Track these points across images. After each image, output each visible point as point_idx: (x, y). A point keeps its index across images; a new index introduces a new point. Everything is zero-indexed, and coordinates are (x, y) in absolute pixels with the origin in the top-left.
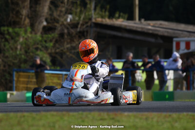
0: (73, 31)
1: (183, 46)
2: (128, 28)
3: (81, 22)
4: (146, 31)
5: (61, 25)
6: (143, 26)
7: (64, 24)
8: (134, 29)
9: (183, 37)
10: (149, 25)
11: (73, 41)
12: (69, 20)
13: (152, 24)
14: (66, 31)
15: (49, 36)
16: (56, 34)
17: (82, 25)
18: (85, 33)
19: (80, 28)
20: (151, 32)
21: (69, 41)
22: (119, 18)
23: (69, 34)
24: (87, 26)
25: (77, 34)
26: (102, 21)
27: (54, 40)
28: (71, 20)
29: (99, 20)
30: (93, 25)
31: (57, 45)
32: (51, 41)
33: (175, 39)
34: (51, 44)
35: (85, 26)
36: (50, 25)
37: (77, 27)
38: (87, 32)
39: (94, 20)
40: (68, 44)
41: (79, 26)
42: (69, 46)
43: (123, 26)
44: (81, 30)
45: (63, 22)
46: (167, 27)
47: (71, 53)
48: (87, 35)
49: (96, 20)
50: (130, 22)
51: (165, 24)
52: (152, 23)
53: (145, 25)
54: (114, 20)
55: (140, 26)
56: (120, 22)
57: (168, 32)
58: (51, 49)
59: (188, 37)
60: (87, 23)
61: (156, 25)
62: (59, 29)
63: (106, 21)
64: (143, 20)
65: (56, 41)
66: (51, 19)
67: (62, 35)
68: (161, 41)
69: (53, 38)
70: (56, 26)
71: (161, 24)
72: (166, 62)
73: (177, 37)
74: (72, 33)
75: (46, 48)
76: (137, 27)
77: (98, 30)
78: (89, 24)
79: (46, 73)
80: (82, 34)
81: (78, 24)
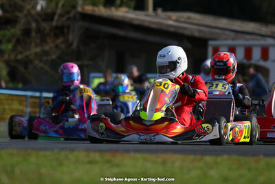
0: (45, 25)
2: (136, 22)
3: (59, 11)
4: (164, 28)
5: (26, 15)
6: (160, 21)
7: (30, 15)
8: (146, 24)
9: (226, 39)
10: (170, 18)
11: (46, 42)
12: (39, 8)
13: (174, 18)
14: (34, 25)
15: (7, 32)
16: (16, 31)
17: (61, 16)
18: (66, 30)
19: (58, 20)
20: (172, 30)
21: (38, 41)
22: (121, 6)
23: (39, 30)
24: (69, 19)
25: (51, 30)
26: (94, 11)
27: (14, 40)
28: (42, 8)
29: (89, 9)
30: (78, 17)
31: (19, 48)
32: (9, 41)
33: (211, 43)
34: (10, 46)
35: (64, 18)
36: (8, 15)
37: (52, 19)
38: (68, 27)
39: (79, 9)
40: (36, 46)
41: (56, 18)
42: (38, 50)
43: (127, 20)
44: (59, 24)
45: (29, 10)
46: (200, 22)
47: (41, 61)
48: (68, 33)
49: (83, 9)
50: (139, 12)
51: (196, 17)
52: (174, 15)
54: (113, 9)
55: (156, 20)
56: (123, 13)
57: (200, 31)
58: (9, 55)
59: (233, 39)
61: (182, 20)
62: (23, 21)
63: (99, 10)
64: (159, 11)
65: (18, 41)
66: (10, 6)
67: (27, 32)
69: (13, 35)
70: (18, 17)
71: (189, 18)
73: (214, 39)
74: (44, 29)
75: (1, 52)
76: (150, 22)
77: (86, 25)
78: (72, 15)
80: (60, 31)
81: (54, 14)
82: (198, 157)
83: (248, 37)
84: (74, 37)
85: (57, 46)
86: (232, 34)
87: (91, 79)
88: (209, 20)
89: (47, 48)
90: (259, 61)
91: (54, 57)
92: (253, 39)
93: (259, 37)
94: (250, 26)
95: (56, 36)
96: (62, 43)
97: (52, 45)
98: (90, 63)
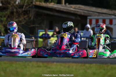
0: (20, 10)
1: (94, 22)
2: (57, 9)
3: (25, 4)
4: (69, 11)
5: (12, 6)
6: (67, 8)
7: (14, 6)
8: (62, 10)
9: (95, 16)
10: (71, 7)
11: (20, 17)
13: (73, 7)
14: (15, 10)
15: (4, 13)
16: (8, 12)
17: (26, 6)
18: (28, 12)
19: (25, 8)
20: (72, 12)
21: (17, 17)
22: (51, 2)
23: (17, 12)
25: (22, 12)
26: (40, 4)
27: (7, 16)
28: (18, 3)
29: (38, 3)
30: (33, 6)
31: (9, 19)
32: (5, 17)
33: (88, 17)
34: (5, 19)
35: (28, 7)
36: (4, 6)
37: (23, 8)
38: (29, 11)
39: (34, 3)
40: (16, 19)
43: (54, 8)
44: (26, 9)
45: (13, 4)
46: (84, 9)
47: (18, 25)
48: (29, 13)
49: (35, 3)
50: (58, 5)
51: (82, 7)
52: (73, 6)
53: (68, 7)
54: (48, 3)
55: (65, 8)
56: (52, 5)
57: (84, 12)
58: (5, 22)
59: (98, 16)
60: (29, 5)
61: (76, 8)
62: (11, 8)
63: (42, 4)
64: (67, 4)
65: (8, 17)
66: (5, 2)
67: (12, 13)
68: (79, 18)
69: (6, 14)
70: (8, 7)
71: (79, 7)
72: (82, 32)
73: (90, 16)
74: (19, 12)
75: (2, 21)
76: (63, 9)
77: (37, 10)
78: (31, 6)
79: (1, 38)
80: (26, 12)
81: (23, 5)
82: (83, 64)
83: (104, 15)
84: (32, 15)
85: (25, 19)
86: (97, 14)
87: (39, 32)
88: (88, 8)
89: (20, 19)
90: (108, 25)
91: (23, 23)
92: (106, 16)
93: (108, 15)
94: (105, 11)
95: (24, 15)
96: (27, 17)
97: (22, 18)
98: (39, 25)
